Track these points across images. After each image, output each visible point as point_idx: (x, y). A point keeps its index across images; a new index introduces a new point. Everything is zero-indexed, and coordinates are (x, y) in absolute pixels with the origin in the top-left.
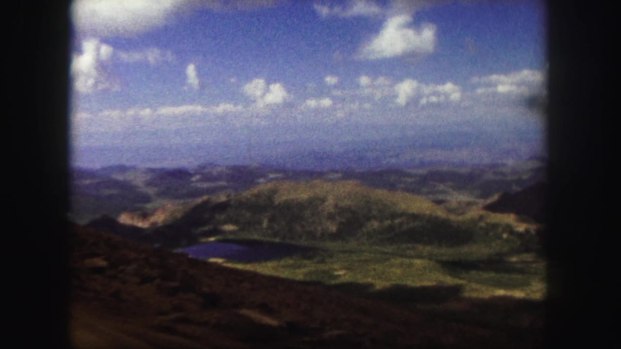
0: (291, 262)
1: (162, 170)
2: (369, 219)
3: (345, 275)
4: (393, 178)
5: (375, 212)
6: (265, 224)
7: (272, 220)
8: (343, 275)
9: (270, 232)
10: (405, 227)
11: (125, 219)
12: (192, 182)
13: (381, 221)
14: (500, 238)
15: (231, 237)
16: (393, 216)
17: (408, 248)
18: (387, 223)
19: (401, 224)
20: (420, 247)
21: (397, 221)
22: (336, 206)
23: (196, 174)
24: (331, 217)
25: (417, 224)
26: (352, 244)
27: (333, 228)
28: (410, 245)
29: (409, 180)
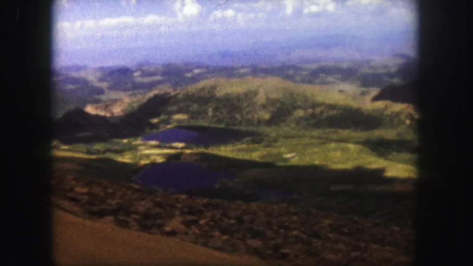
0: (244, 146)
1: (109, 68)
2: (295, 108)
3: (293, 157)
4: (291, 72)
5: (299, 103)
6: (210, 114)
7: (216, 109)
8: (292, 158)
9: (215, 119)
10: (325, 115)
11: (90, 109)
12: (135, 77)
13: (305, 109)
14: (404, 123)
15: (184, 124)
16: (315, 105)
17: (332, 132)
18: (310, 111)
19: (321, 113)
20: (340, 131)
21: (318, 110)
22: (268, 98)
23: (136, 71)
24: (264, 107)
25: (335, 112)
26: (285, 129)
27: (267, 116)
28: (332, 130)
29: (305, 73)
